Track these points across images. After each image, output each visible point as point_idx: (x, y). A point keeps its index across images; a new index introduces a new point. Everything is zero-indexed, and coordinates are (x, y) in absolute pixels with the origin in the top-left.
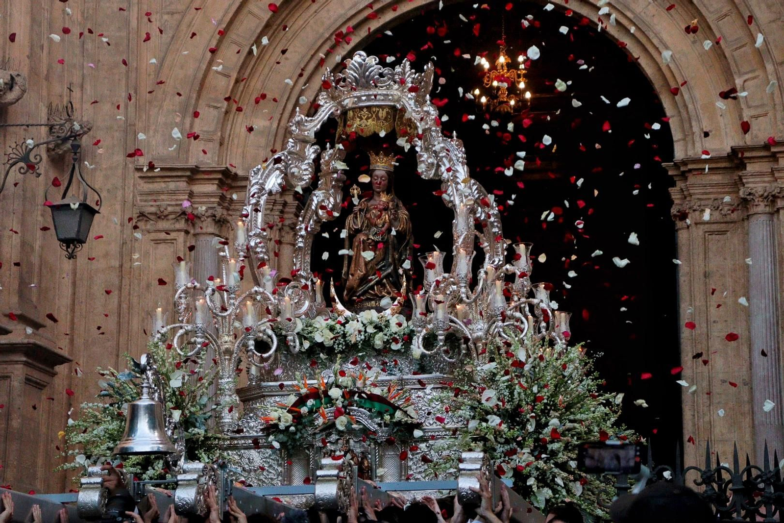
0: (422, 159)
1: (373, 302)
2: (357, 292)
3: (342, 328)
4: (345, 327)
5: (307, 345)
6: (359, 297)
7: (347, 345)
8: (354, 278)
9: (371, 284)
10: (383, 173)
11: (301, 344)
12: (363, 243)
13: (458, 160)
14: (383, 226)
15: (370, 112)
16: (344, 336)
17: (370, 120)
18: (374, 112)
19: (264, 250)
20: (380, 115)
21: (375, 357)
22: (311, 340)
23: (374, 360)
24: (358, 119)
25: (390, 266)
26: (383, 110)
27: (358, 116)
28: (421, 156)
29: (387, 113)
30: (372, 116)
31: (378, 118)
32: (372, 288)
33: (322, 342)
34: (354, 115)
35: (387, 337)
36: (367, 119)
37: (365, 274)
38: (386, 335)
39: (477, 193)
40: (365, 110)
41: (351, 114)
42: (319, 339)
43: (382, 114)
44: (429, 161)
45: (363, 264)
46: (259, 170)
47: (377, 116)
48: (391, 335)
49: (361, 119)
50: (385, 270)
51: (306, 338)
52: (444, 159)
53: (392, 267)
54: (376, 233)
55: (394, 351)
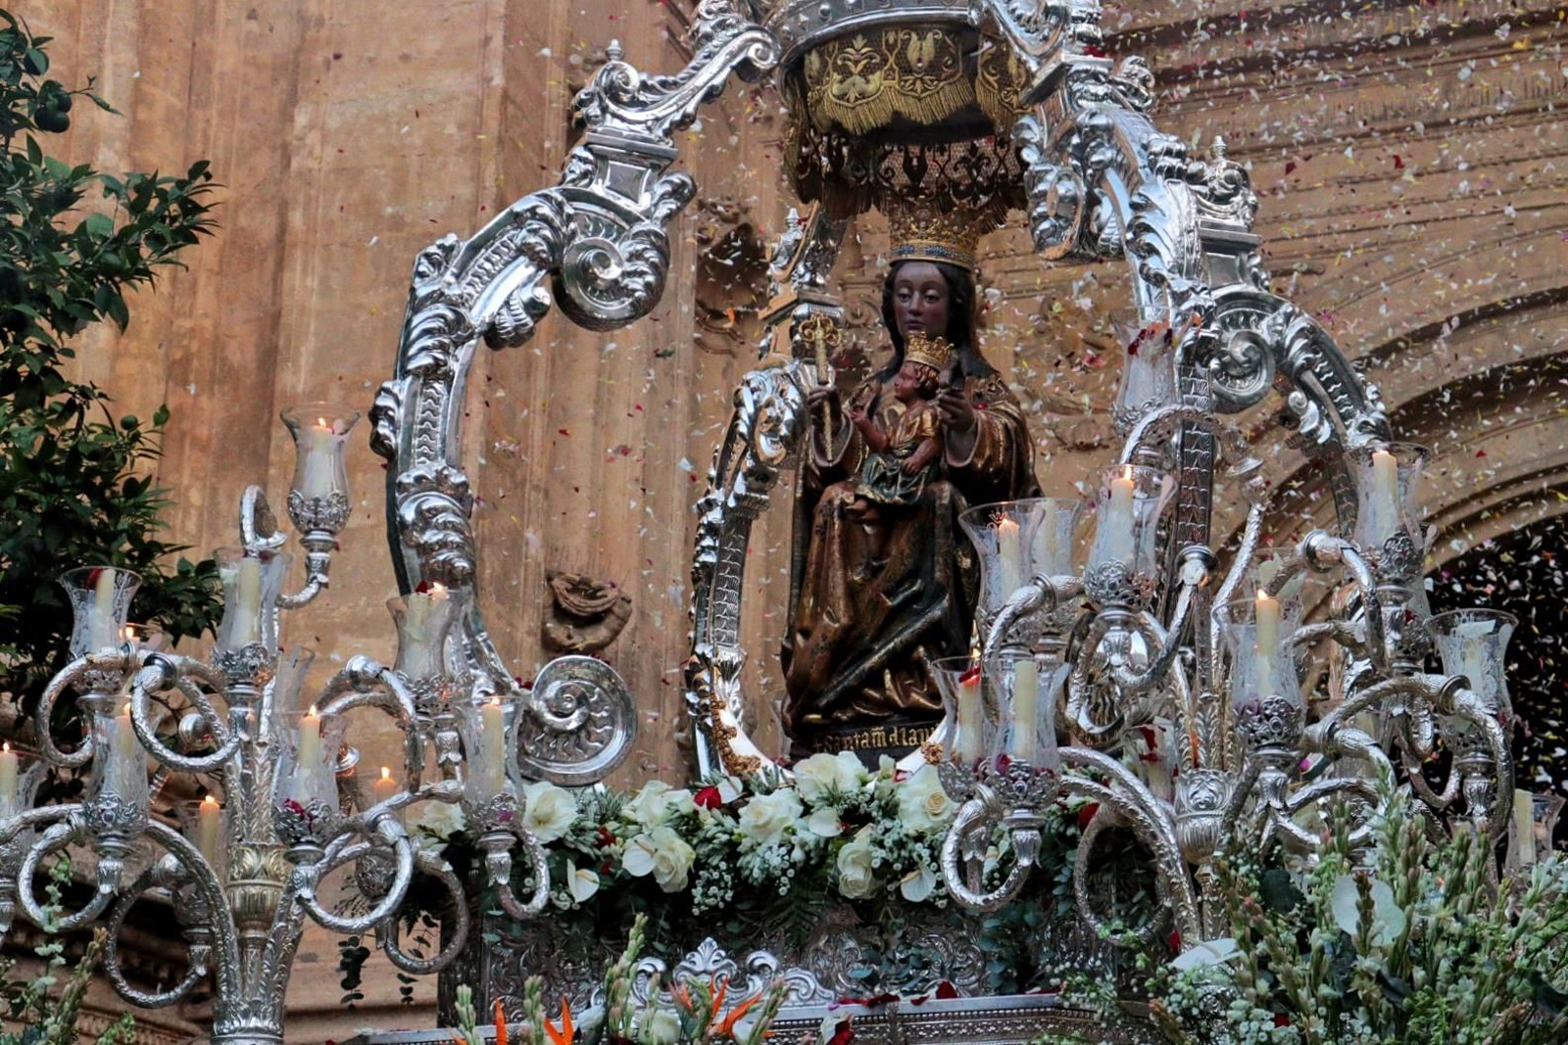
0: (1041, 187)
1: (878, 732)
2: (821, 694)
3: (729, 821)
4: (736, 817)
5: (584, 885)
6: (826, 712)
7: (742, 884)
8: (811, 641)
9: (868, 665)
10: (931, 271)
11: (559, 881)
12: (843, 516)
13: (1152, 165)
14: (913, 449)
15: (878, 51)
16: (731, 850)
17: (876, 78)
18: (891, 48)
19: (454, 538)
20: (912, 55)
21: (854, 932)
22: (606, 866)
23: (851, 944)
24: (836, 77)
25: (936, 598)
26: (921, 38)
27: (837, 68)
28: (1038, 177)
29: (941, 48)
30: (885, 60)
31: (906, 69)
32: (874, 678)
33: (651, 877)
34: (824, 64)
35: (882, 853)
36: (866, 73)
37: (847, 630)
38: (880, 844)
39: (1304, 349)
40: (859, 42)
41: (814, 61)
42: (636, 863)
43: (921, 49)
44: (1062, 191)
45: (840, 591)
46: (449, 250)
47: (902, 57)
48: (900, 844)
49: (846, 73)
50: (920, 614)
51: (584, 862)
52: (1112, 176)
53: (945, 603)
54: (883, 477)
55: (911, 906)
